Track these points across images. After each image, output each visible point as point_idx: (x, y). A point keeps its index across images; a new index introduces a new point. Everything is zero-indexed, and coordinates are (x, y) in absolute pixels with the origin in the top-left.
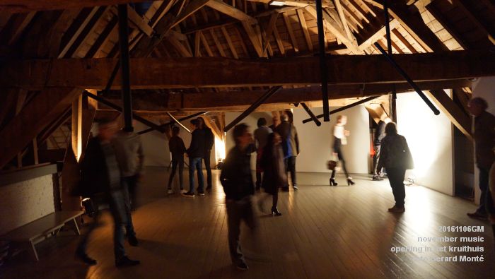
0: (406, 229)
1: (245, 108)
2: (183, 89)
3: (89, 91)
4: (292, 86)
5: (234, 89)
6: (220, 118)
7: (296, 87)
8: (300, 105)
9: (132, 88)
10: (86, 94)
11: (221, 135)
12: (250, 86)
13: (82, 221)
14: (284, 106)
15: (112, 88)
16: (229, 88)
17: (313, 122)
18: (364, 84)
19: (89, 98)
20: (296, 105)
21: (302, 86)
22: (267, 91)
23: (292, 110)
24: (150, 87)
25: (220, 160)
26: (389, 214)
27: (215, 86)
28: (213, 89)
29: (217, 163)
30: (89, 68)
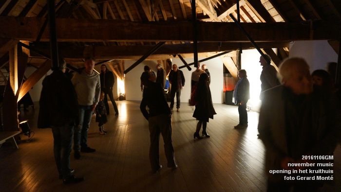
0: (246, 140)
1: (138, 58)
2: (94, 43)
3: (23, 42)
4: (172, 43)
5: (132, 43)
6: (121, 64)
7: (174, 43)
8: (177, 56)
9: (58, 40)
10: (21, 45)
11: (121, 76)
12: (142, 42)
13: (20, 138)
14: (166, 57)
15: (41, 40)
16: (127, 43)
17: (186, 68)
18: (221, 42)
19: (23, 48)
20: (175, 56)
21: (178, 43)
22: (154, 45)
23: (171, 60)
24: (70, 40)
25: (121, 94)
26: (235, 130)
27: (118, 41)
28: (116, 43)
29: (119, 96)
30: (22, 24)
